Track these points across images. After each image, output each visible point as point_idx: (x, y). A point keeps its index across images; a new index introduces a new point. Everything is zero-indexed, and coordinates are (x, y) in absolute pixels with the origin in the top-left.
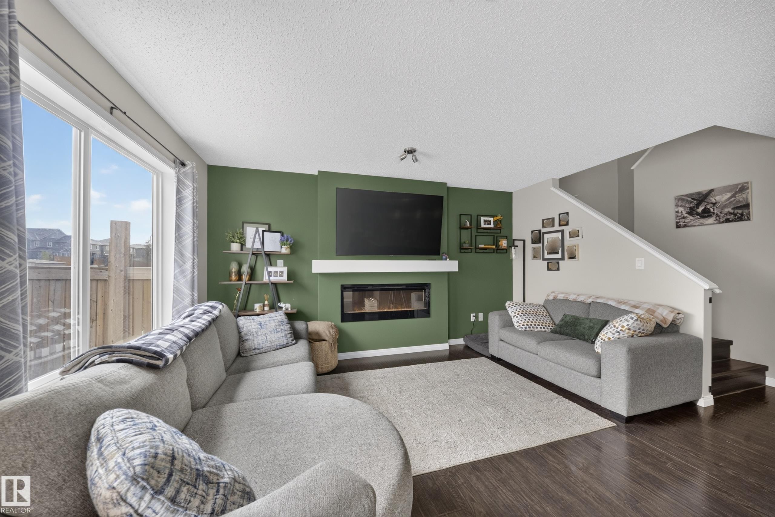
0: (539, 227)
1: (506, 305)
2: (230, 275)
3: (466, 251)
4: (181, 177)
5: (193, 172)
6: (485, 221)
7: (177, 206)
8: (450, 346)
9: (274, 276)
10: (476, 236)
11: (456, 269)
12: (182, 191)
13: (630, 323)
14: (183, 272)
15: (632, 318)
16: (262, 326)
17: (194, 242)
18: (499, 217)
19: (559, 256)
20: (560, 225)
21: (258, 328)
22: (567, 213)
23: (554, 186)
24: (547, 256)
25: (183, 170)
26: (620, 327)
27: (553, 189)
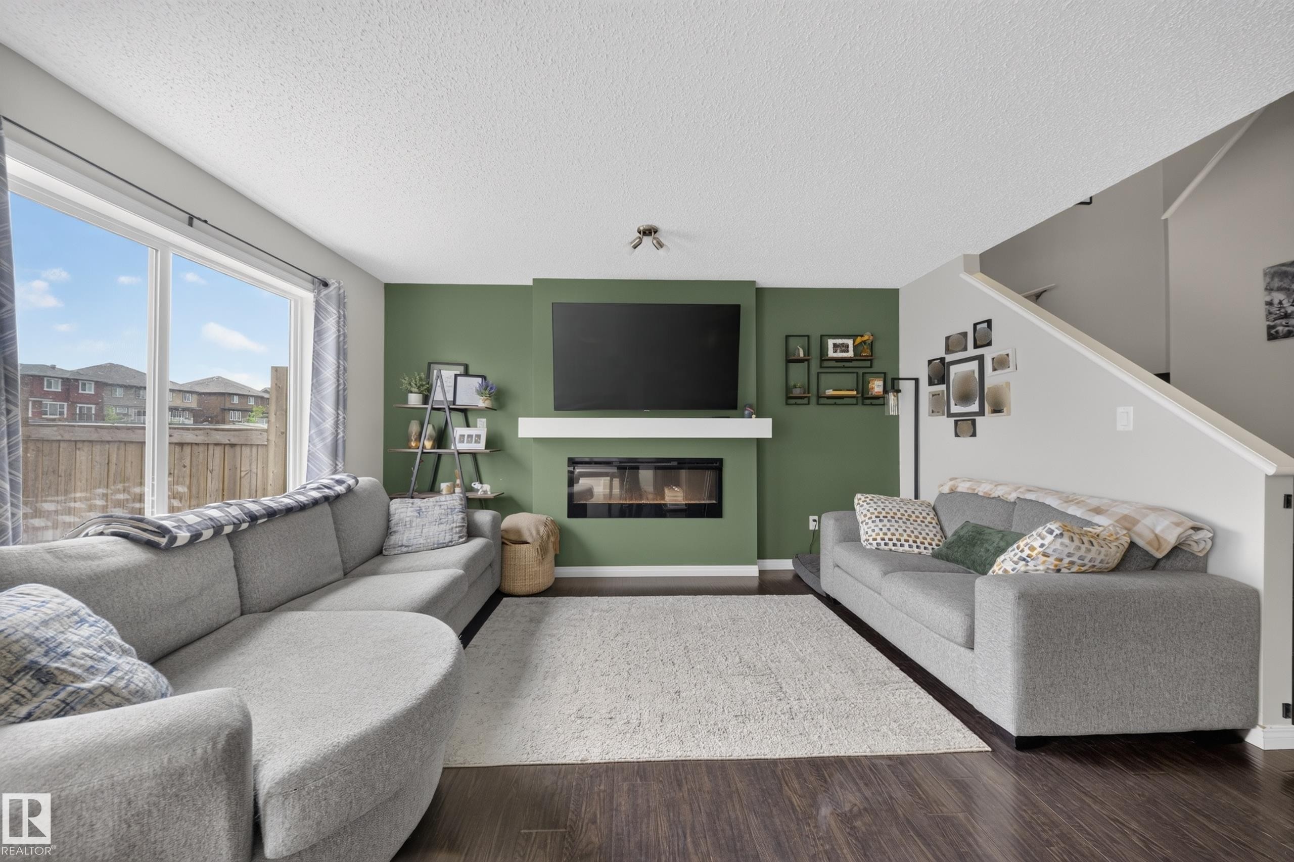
0: (941, 353)
1: (856, 501)
2: (409, 440)
3: (799, 401)
4: (323, 302)
5: (339, 295)
6: (835, 345)
7: (315, 342)
8: (761, 572)
9: (467, 442)
10: (818, 373)
11: (768, 434)
12: (324, 321)
13: (1046, 542)
14: (320, 433)
15: (1051, 532)
16: (421, 513)
17: (338, 392)
18: (866, 338)
19: (975, 407)
20: (976, 346)
21: (413, 516)
22: (989, 322)
23: (969, 271)
24: (955, 409)
25: (325, 292)
26: (1026, 549)
27: (965, 277)
